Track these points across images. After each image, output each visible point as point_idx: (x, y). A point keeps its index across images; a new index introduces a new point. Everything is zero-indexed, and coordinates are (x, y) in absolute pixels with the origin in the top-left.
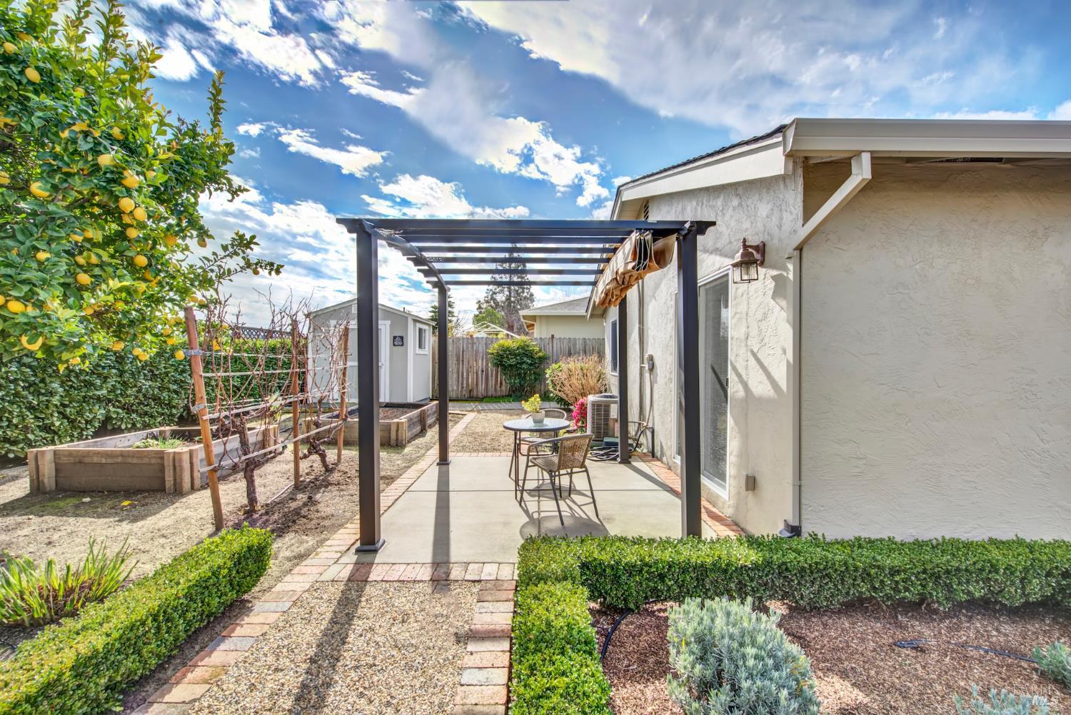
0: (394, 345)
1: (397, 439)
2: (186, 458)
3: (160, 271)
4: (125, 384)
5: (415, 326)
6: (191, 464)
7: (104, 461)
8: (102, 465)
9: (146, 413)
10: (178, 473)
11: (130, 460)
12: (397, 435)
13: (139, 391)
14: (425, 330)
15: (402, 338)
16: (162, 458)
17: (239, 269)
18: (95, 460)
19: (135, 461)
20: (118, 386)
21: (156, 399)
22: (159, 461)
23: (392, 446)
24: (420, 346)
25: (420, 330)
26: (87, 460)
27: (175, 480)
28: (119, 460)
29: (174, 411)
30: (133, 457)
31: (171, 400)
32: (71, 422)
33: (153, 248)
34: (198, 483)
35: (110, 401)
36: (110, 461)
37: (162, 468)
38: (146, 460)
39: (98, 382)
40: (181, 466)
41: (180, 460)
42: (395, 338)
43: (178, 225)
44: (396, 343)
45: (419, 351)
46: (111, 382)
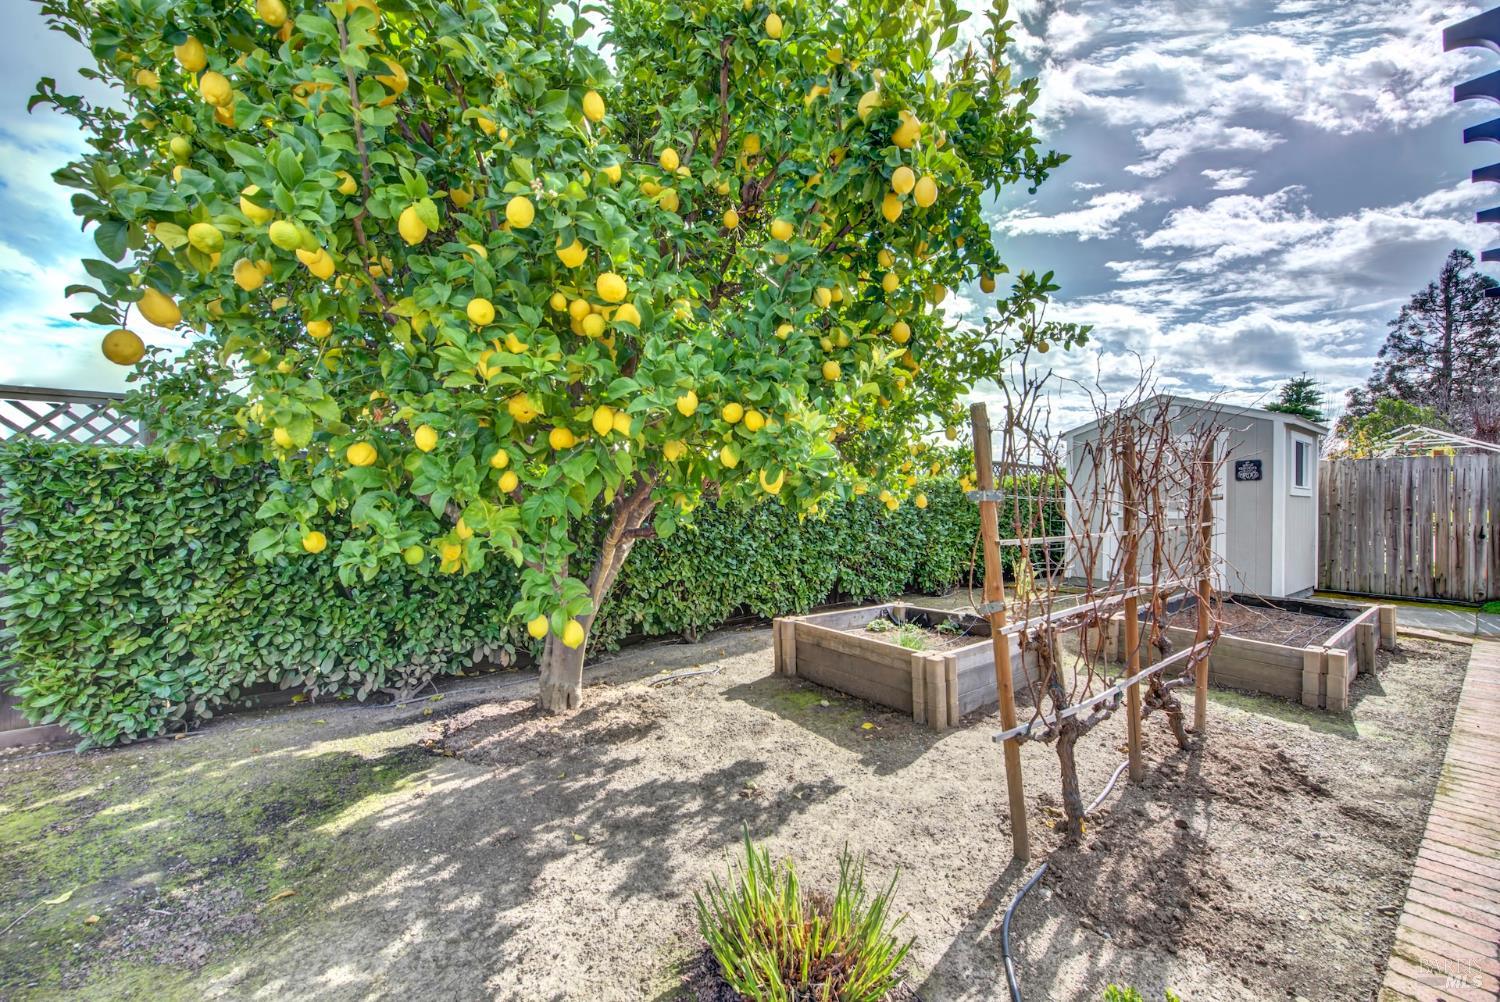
0: (1238, 479)
1: (1323, 694)
2: (940, 671)
3: (925, 349)
4: (854, 537)
5: (1289, 437)
6: (947, 681)
7: (841, 649)
8: (840, 655)
9: (874, 577)
10: (930, 690)
11: (868, 655)
12: (1323, 683)
13: (868, 548)
14: (1308, 445)
15: (1258, 464)
16: (909, 663)
17: (1014, 349)
18: (833, 645)
19: (875, 658)
20: (849, 540)
21: (884, 559)
22: (904, 666)
23: (1308, 709)
24: (1299, 481)
25: (1299, 446)
26: (825, 644)
27: (926, 703)
28: (857, 652)
29: (902, 576)
30: (873, 652)
31: (898, 560)
32: (809, 581)
33: (916, 308)
34: (956, 715)
35: (841, 558)
36: (847, 651)
37: (910, 682)
38: (887, 661)
39: (831, 534)
40: (934, 685)
41: (934, 675)
42: (1239, 464)
43: (953, 257)
44: (1243, 475)
45: (1296, 491)
46: (843, 534)
